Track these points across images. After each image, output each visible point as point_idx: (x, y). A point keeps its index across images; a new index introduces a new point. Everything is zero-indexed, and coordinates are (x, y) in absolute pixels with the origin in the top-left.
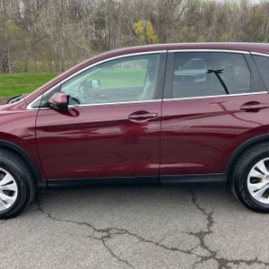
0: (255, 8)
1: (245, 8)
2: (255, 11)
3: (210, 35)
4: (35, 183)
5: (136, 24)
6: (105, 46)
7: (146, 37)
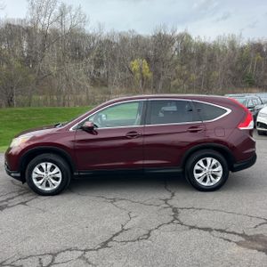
0: (242, 49)
1: (233, 49)
2: (243, 52)
3: (201, 73)
4: (72, 173)
5: (132, 63)
6: (103, 82)
7: (142, 74)
